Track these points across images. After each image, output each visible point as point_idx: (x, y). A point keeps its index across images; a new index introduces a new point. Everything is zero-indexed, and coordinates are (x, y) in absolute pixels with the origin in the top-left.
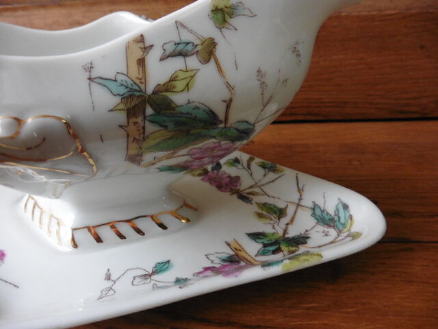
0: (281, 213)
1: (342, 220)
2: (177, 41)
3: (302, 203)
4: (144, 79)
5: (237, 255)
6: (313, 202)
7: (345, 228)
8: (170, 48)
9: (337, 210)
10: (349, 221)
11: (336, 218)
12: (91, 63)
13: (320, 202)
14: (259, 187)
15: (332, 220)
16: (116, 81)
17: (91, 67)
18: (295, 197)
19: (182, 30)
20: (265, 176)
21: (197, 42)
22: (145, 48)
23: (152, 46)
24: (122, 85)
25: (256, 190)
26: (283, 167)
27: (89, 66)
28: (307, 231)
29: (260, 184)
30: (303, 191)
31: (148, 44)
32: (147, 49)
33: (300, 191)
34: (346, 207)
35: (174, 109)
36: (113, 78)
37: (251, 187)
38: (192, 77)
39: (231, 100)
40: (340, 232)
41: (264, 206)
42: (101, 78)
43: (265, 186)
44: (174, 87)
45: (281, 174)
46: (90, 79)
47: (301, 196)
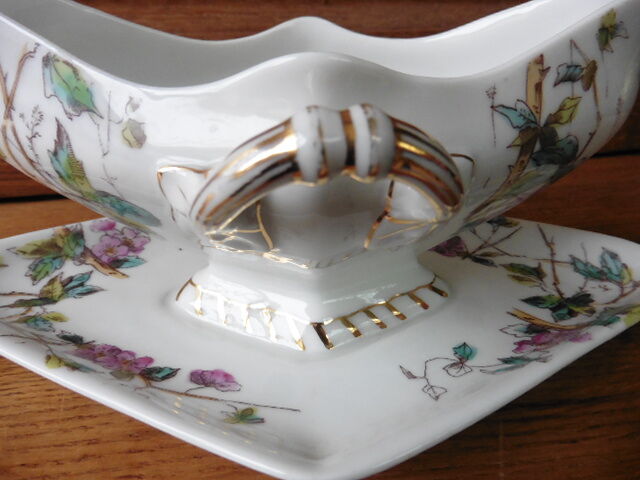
0: (538, 273)
1: (615, 271)
2: (570, 64)
3: (557, 258)
4: (538, 108)
5: (533, 324)
6: (571, 256)
7: (623, 278)
8: (563, 71)
9: (603, 260)
10: (625, 271)
11: (605, 270)
12: (494, 88)
13: (580, 255)
14: (492, 245)
15: (601, 272)
16: (516, 110)
17: (495, 93)
18: (545, 253)
19: (575, 52)
20: (494, 231)
21: (584, 65)
22: (543, 71)
23: (549, 68)
24: (521, 115)
25: (491, 250)
26: (515, 220)
27: (492, 91)
28: (581, 289)
29: (491, 242)
30: (553, 243)
31: (546, 66)
32: (544, 72)
33: (549, 244)
34: (614, 256)
35: (554, 144)
36: (513, 106)
37: (480, 248)
38: (576, 105)
39: (594, 133)
40: (620, 285)
41: (511, 267)
42: (503, 106)
43: (500, 244)
44: (561, 118)
45: (517, 228)
46: (492, 107)
47: (552, 250)
